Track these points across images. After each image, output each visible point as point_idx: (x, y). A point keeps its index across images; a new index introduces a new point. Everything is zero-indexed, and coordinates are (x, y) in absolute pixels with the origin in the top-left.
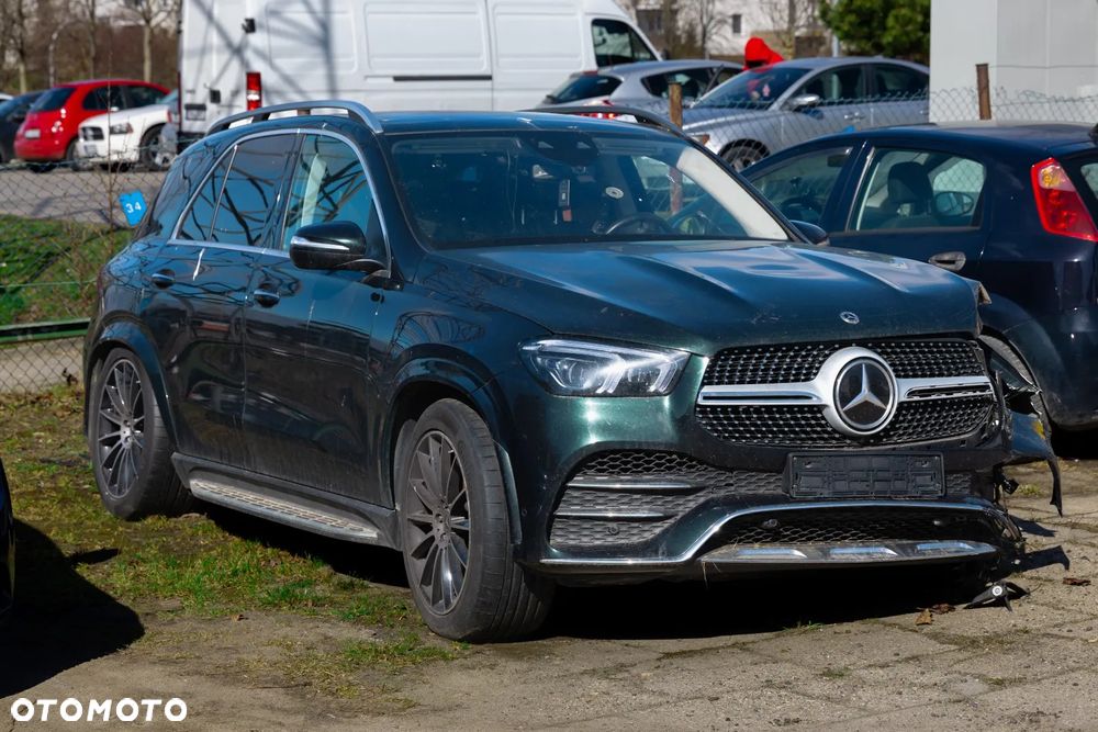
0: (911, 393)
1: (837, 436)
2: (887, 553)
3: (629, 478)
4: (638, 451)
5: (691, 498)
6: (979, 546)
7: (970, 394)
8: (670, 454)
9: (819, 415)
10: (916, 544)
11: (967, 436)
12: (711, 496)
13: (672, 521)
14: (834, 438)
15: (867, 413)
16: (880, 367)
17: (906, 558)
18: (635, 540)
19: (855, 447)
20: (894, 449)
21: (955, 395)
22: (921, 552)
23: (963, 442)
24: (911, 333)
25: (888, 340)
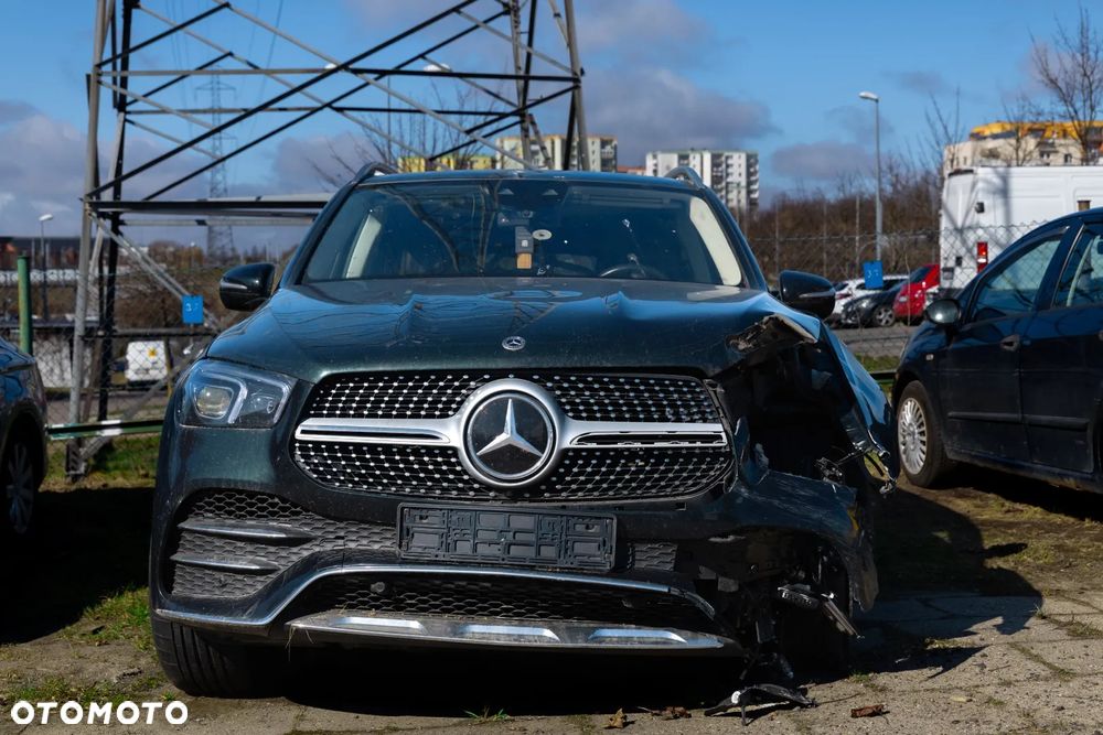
0: (586, 439)
1: (476, 486)
2: (544, 635)
3: (233, 522)
4: (240, 492)
5: (295, 550)
6: (693, 638)
7: (686, 444)
8: (272, 497)
9: (453, 460)
10: (595, 629)
11: (687, 497)
12: (317, 549)
13: (274, 576)
14: (472, 489)
15: (509, 459)
16: (533, 403)
17: (570, 645)
18: (238, 595)
19: (504, 501)
20: (564, 507)
21: (657, 445)
22: (601, 640)
23: (680, 505)
24: (598, 364)
25: (565, 373)
